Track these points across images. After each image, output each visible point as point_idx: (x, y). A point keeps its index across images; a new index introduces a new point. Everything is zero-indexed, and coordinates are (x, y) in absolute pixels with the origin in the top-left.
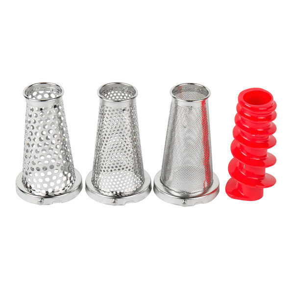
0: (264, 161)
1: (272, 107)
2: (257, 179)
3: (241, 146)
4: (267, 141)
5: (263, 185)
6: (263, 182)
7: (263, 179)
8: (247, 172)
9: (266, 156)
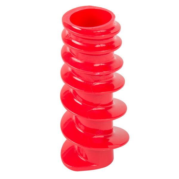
0: (110, 111)
1: (113, 28)
2: (102, 136)
3: (74, 91)
4: (111, 81)
5: (111, 144)
6: (111, 140)
7: (110, 136)
8: (86, 129)
9: (111, 103)
